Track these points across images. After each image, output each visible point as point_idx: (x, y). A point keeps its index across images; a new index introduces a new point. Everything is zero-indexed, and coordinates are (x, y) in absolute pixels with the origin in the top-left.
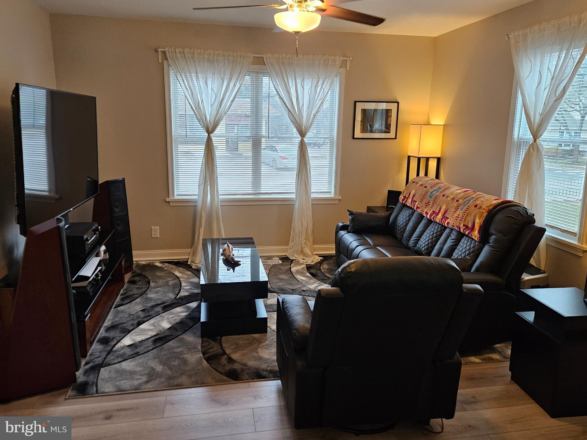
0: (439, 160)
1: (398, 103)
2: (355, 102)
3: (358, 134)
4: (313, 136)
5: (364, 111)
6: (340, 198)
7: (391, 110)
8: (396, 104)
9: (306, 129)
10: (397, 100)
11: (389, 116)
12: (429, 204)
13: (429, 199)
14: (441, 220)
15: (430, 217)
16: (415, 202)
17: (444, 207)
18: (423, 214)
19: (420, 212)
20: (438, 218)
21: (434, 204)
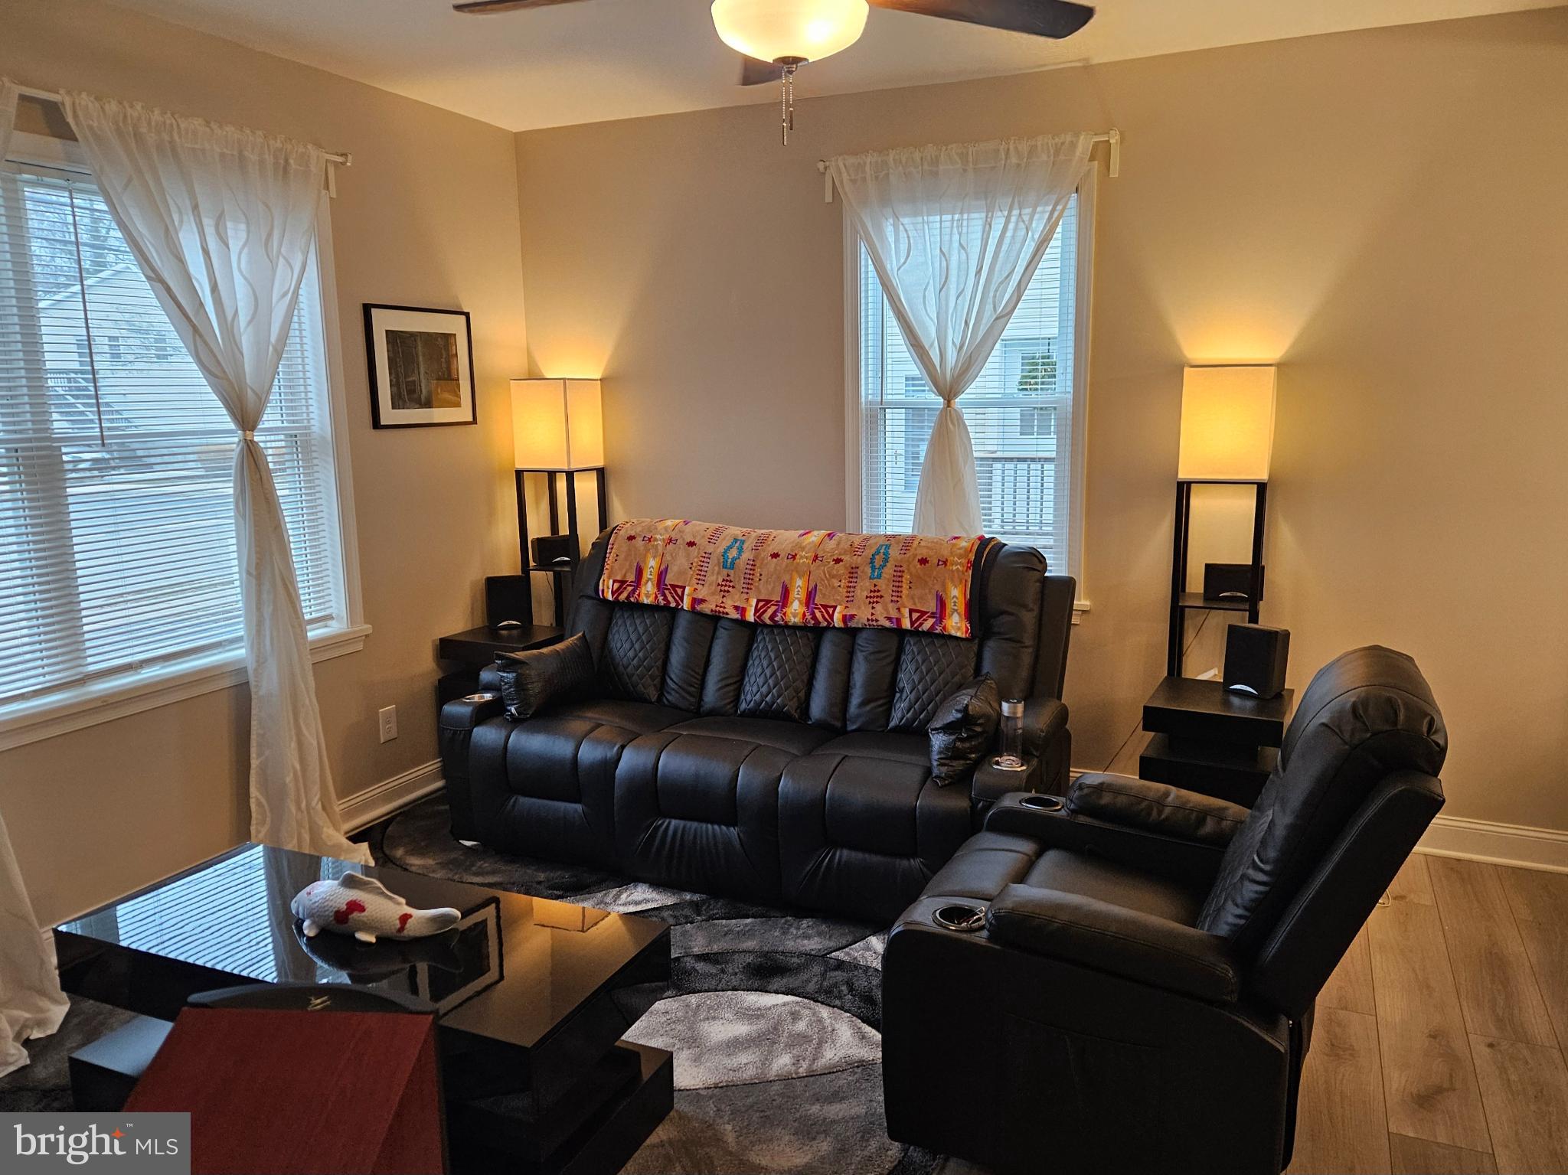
0: (601, 473)
1: (467, 315)
2: (367, 309)
3: (389, 414)
4: (279, 424)
5: (392, 336)
6: (368, 628)
7: (455, 335)
8: (463, 318)
9: (260, 399)
10: (461, 307)
11: (452, 355)
12: (731, 584)
13: (725, 572)
14: (809, 617)
15: (759, 617)
16: (677, 589)
17: (799, 582)
18: (727, 614)
19: (712, 611)
20: (795, 613)
21: (750, 582)
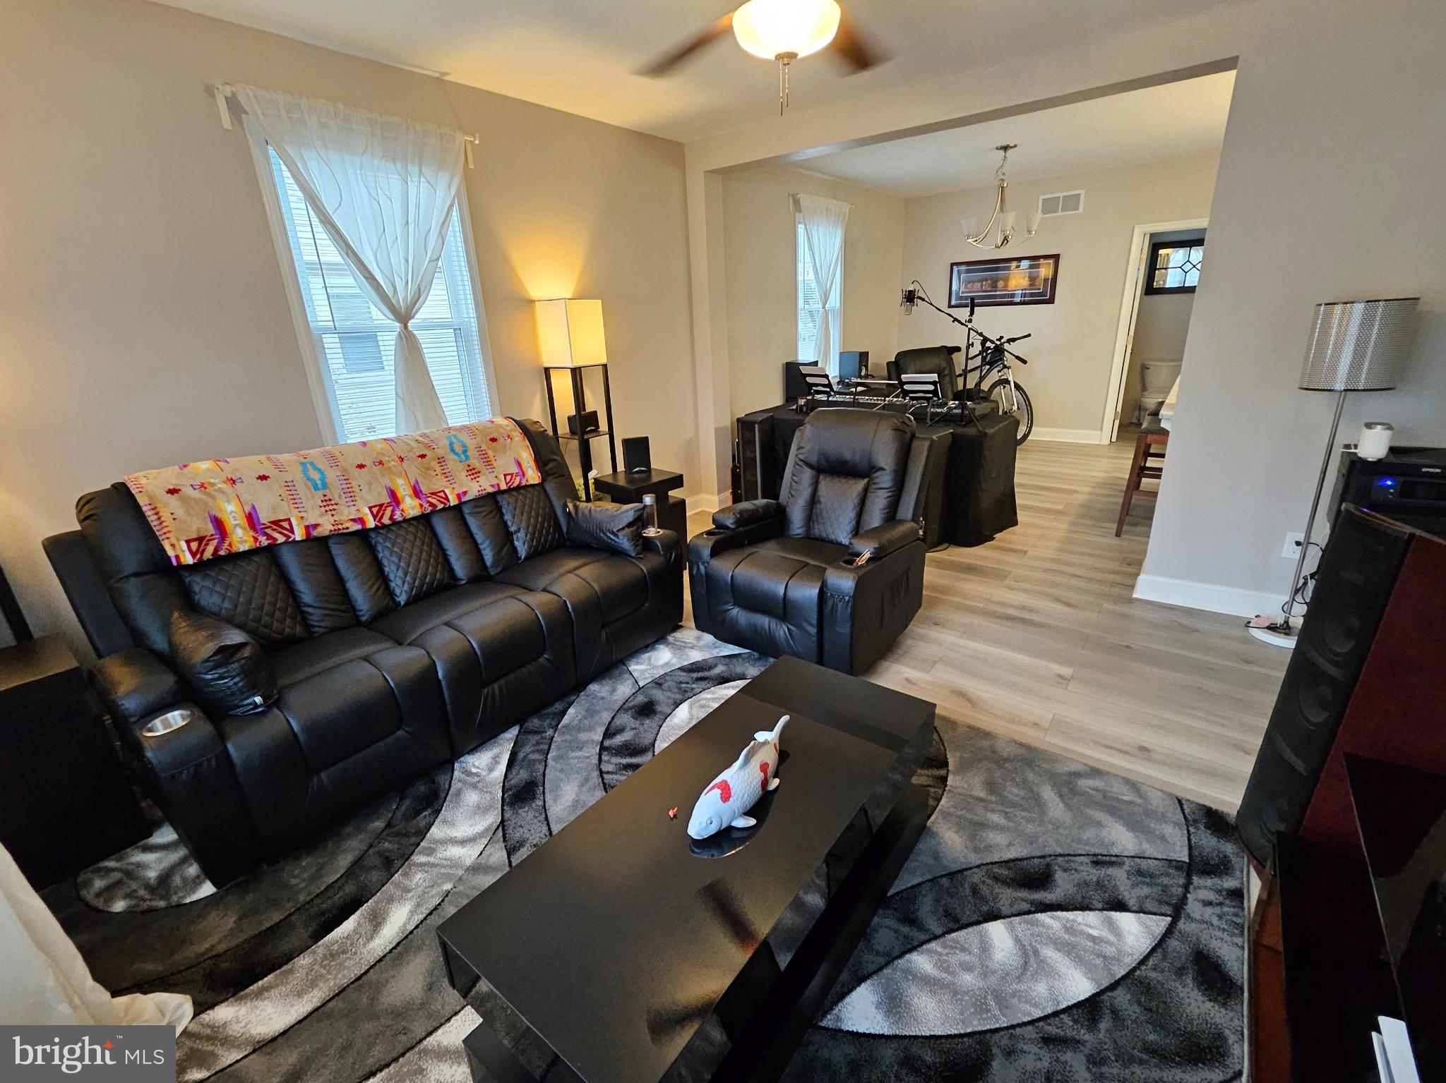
12: (332, 502)
13: (320, 493)
14: (426, 505)
15: (379, 521)
16: (281, 523)
17: (400, 481)
18: (347, 528)
19: (331, 531)
20: (411, 507)
21: (352, 494)
